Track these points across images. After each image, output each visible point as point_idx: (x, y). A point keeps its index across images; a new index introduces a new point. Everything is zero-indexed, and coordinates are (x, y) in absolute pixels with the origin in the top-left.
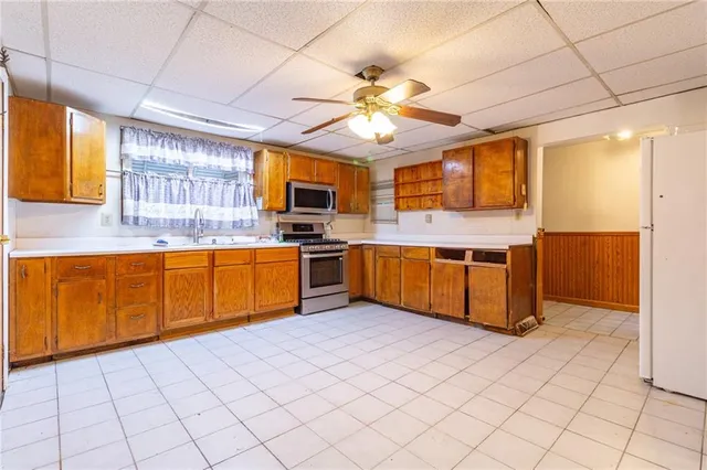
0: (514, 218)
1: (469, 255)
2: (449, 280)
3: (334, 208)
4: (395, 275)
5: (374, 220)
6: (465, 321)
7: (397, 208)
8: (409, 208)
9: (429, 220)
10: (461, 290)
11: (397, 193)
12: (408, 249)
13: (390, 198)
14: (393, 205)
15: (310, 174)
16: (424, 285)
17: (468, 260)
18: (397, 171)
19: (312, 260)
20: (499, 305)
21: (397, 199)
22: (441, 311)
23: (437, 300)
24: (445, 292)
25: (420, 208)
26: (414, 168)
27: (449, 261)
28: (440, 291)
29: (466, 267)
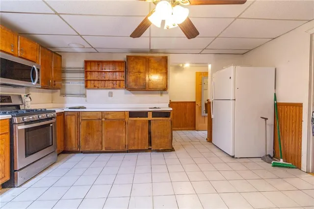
0: (159, 95)
1: (150, 115)
2: (139, 130)
3: (38, 82)
4: (98, 131)
5: (64, 94)
6: (150, 150)
7: (86, 87)
8: (95, 87)
9: (111, 95)
10: (146, 134)
11: (86, 77)
12: (108, 113)
13: (80, 80)
14: (83, 85)
15: (13, 47)
16: (121, 135)
17: (150, 117)
18: (86, 62)
19: (27, 130)
20: (168, 138)
21: (86, 81)
22: (133, 148)
23: (131, 142)
24: (136, 136)
25: (105, 88)
26: (99, 63)
27: (138, 119)
28: (132, 136)
29: (150, 121)
